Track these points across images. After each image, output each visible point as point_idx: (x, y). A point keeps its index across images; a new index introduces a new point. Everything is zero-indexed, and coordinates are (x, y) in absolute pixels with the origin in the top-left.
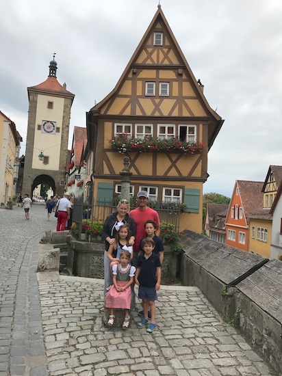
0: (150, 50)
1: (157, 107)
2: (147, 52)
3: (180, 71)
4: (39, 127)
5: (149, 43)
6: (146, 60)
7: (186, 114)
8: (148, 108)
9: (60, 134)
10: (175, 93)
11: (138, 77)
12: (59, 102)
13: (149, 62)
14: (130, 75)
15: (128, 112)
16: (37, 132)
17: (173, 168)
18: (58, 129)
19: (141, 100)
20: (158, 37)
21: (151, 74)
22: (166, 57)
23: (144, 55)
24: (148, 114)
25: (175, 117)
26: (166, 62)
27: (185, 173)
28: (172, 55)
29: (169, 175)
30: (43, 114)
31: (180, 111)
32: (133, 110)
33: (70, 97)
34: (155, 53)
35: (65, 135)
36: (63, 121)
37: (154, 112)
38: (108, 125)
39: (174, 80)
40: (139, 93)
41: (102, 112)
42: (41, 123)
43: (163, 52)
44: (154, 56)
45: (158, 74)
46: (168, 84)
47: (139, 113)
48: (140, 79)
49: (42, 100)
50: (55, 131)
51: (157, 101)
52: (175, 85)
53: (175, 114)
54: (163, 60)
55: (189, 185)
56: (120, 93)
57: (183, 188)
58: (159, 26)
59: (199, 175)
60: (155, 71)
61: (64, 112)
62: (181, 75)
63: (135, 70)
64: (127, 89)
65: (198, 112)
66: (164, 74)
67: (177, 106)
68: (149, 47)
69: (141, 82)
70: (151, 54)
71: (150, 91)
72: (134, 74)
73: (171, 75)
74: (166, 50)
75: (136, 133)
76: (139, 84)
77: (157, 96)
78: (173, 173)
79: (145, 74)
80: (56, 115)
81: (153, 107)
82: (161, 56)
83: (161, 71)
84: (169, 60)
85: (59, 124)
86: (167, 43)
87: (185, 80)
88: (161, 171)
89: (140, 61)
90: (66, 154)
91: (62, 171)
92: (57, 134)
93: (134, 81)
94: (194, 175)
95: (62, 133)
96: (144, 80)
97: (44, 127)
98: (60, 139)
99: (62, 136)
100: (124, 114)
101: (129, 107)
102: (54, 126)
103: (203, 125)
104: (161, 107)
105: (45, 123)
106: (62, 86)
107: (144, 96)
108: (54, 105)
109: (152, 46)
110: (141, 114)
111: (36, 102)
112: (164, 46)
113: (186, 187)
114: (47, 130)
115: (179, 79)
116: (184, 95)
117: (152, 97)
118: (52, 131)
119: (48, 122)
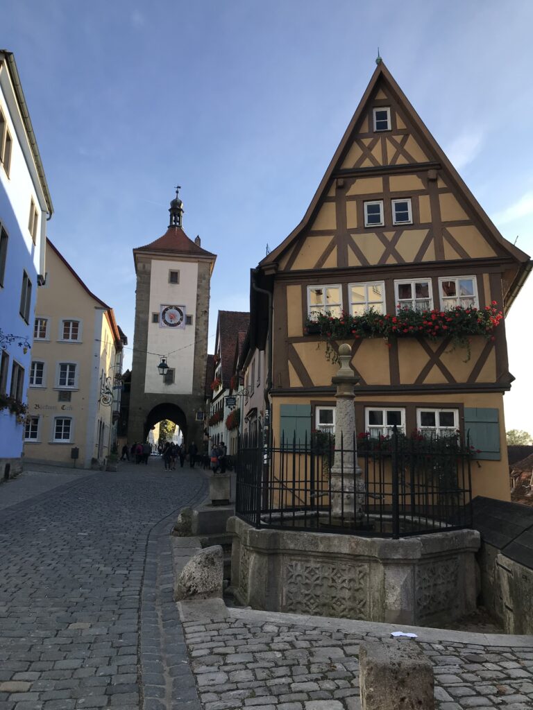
0: (367, 142)
1: (390, 247)
2: (362, 145)
3: (432, 174)
4: (156, 318)
5: (365, 129)
6: (361, 160)
7: (451, 255)
8: (372, 249)
9: (193, 327)
10: (426, 216)
11: (348, 194)
12: (189, 270)
13: (367, 164)
14: (332, 193)
15: (331, 262)
16: (152, 327)
17: (435, 367)
18: (189, 318)
19: (355, 237)
20: (382, 115)
21: (371, 185)
22: (400, 148)
23: (356, 152)
24: (373, 260)
25: (429, 264)
26: (401, 160)
27: (461, 374)
28: (412, 147)
29: (427, 381)
30: (161, 294)
31: (439, 249)
32: (342, 256)
34: (378, 147)
35: (202, 328)
36: (198, 305)
37: (385, 256)
38: (293, 291)
39: (422, 192)
40: (352, 223)
41: (283, 266)
42: (159, 310)
43: (394, 142)
44: (377, 152)
45: (386, 184)
46: (409, 202)
47: (353, 261)
48: (352, 198)
49: (160, 268)
50: (183, 323)
51: (389, 235)
52: (424, 201)
53: (429, 256)
54: (395, 158)
55: (472, 401)
56: (314, 228)
58: (381, 96)
59: (494, 379)
60: (380, 180)
61: (199, 286)
62: (435, 181)
63: (341, 182)
64: (328, 219)
65: (478, 250)
66: (399, 183)
67: (432, 243)
68: (365, 136)
69: (354, 203)
70: (370, 148)
72: (339, 188)
73: (413, 182)
74: (398, 138)
75: (351, 301)
76: (351, 207)
77: (389, 227)
78: (435, 377)
79: (362, 186)
80: (186, 295)
81: (382, 248)
82: (391, 150)
83: (392, 179)
84: (407, 155)
85: (191, 310)
86: (401, 125)
87: (443, 191)
88: (408, 375)
89: (350, 164)
90: (205, 363)
91: (199, 394)
92: (188, 327)
93: (340, 202)
94: (481, 379)
95: (196, 325)
96: (361, 199)
97: (164, 317)
98: (194, 336)
99: (197, 330)
100: (326, 266)
101: (334, 252)
102: (181, 314)
103: (490, 274)
104: (399, 247)
105: (166, 309)
106: (194, 241)
107: (362, 229)
108: (181, 277)
109: (371, 134)
110: (358, 264)
111: (149, 274)
112: (395, 131)
113: (465, 406)
114: (169, 321)
115: (431, 188)
116: (443, 219)
117: (379, 231)
118: (179, 323)
119: (171, 307)
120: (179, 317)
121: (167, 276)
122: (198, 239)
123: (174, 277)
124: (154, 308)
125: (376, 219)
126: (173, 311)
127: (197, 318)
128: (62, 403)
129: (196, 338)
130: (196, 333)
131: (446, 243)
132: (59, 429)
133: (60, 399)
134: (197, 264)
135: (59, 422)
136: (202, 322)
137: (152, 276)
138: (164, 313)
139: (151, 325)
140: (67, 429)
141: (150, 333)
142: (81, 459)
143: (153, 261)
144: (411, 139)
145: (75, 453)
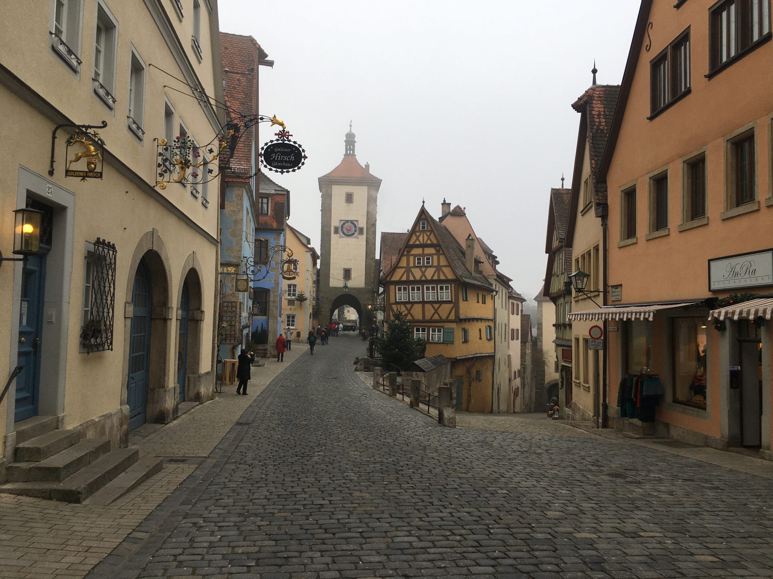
0: (418, 234)
1: (423, 274)
2: (416, 236)
3: (438, 248)
4: (336, 231)
5: (417, 229)
6: (416, 241)
7: (442, 277)
8: (417, 274)
9: (364, 236)
10: (435, 264)
11: (411, 253)
12: (361, 193)
13: (417, 243)
14: (405, 253)
15: (404, 278)
16: (335, 239)
17: (436, 314)
18: (361, 230)
19: (412, 270)
20: (423, 224)
21: (418, 251)
22: (429, 238)
23: (414, 238)
24: (418, 278)
25: (435, 280)
26: (429, 242)
27: (444, 317)
28: (432, 237)
29: (434, 318)
30: (339, 212)
31: (439, 275)
32: (408, 276)
33: (375, 184)
34: (421, 236)
35: (371, 237)
36: (368, 219)
37: (421, 277)
38: (392, 287)
39: (435, 254)
40: (411, 265)
41: (388, 279)
42: (338, 224)
43: (426, 234)
44: (421, 238)
45: (423, 251)
46: (431, 257)
47: (411, 278)
48: (412, 255)
49: (339, 192)
50: (356, 233)
51: (423, 269)
52: (435, 257)
53: (435, 278)
54: (427, 241)
55: (447, 325)
56: (399, 265)
57: (443, 327)
58: (423, 216)
59: (454, 318)
60: (421, 249)
61: (368, 205)
62: (439, 251)
63: (408, 250)
64: (403, 263)
65: (450, 276)
66: (428, 251)
67: (437, 273)
68: (417, 231)
70: (419, 237)
71: (418, 263)
72: (408, 252)
73: (432, 251)
74: (428, 233)
75: (410, 291)
76: (411, 258)
77: (424, 266)
78: (436, 317)
79: (415, 251)
80: (359, 212)
81: (421, 274)
82: (426, 238)
83: (425, 249)
84: (431, 241)
85: (363, 224)
86: (429, 228)
87: (442, 254)
88: (428, 316)
89: (411, 242)
90: (374, 264)
91: (370, 288)
92: (360, 236)
93: (408, 256)
94: (450, 318)
95: (367, 235)
96: (415, 256)
97: (342, 230)
98: (365, 243)
99: (367, 238)
100: (402, 279)
101: (405, 275)
102: (355, 227)
103: (455, 284)
104: (426, 274)
105: (344, 224)
106: (364, 167)
107: (415, 267)
108: (355, 198)
109: (419, 231)
110: (413, 279)
111: (331, 196)
112: (428, 231)
113: (446, 327)
114: (346, 233)
115: (438, 253)
116: (441, 264)
117: (420, 267)
118: (353, 234)
119: (347, 221)
120: (353, 229)
121: (344, 198)
122: (367, 166)
123: (349, 198)
124: (335, 223)
125: (419, 263)
126: (349, 224)
127: (367, 229)
128: (290, 307)
129: (366, 245)
130: (367, 241)
131: (441, 273)
132: (288, 321)
133: (289, 305)
134: (367, 187)
135: (288, 317)
136: (371, 232)
137: (333, 198)
138: (342, 227)
139: (333, 236)
140: (293, 321)
141: (332, 242)
142: (301, 338)
143: (333, 187)
144: (432, 234)
145: (298, 334)
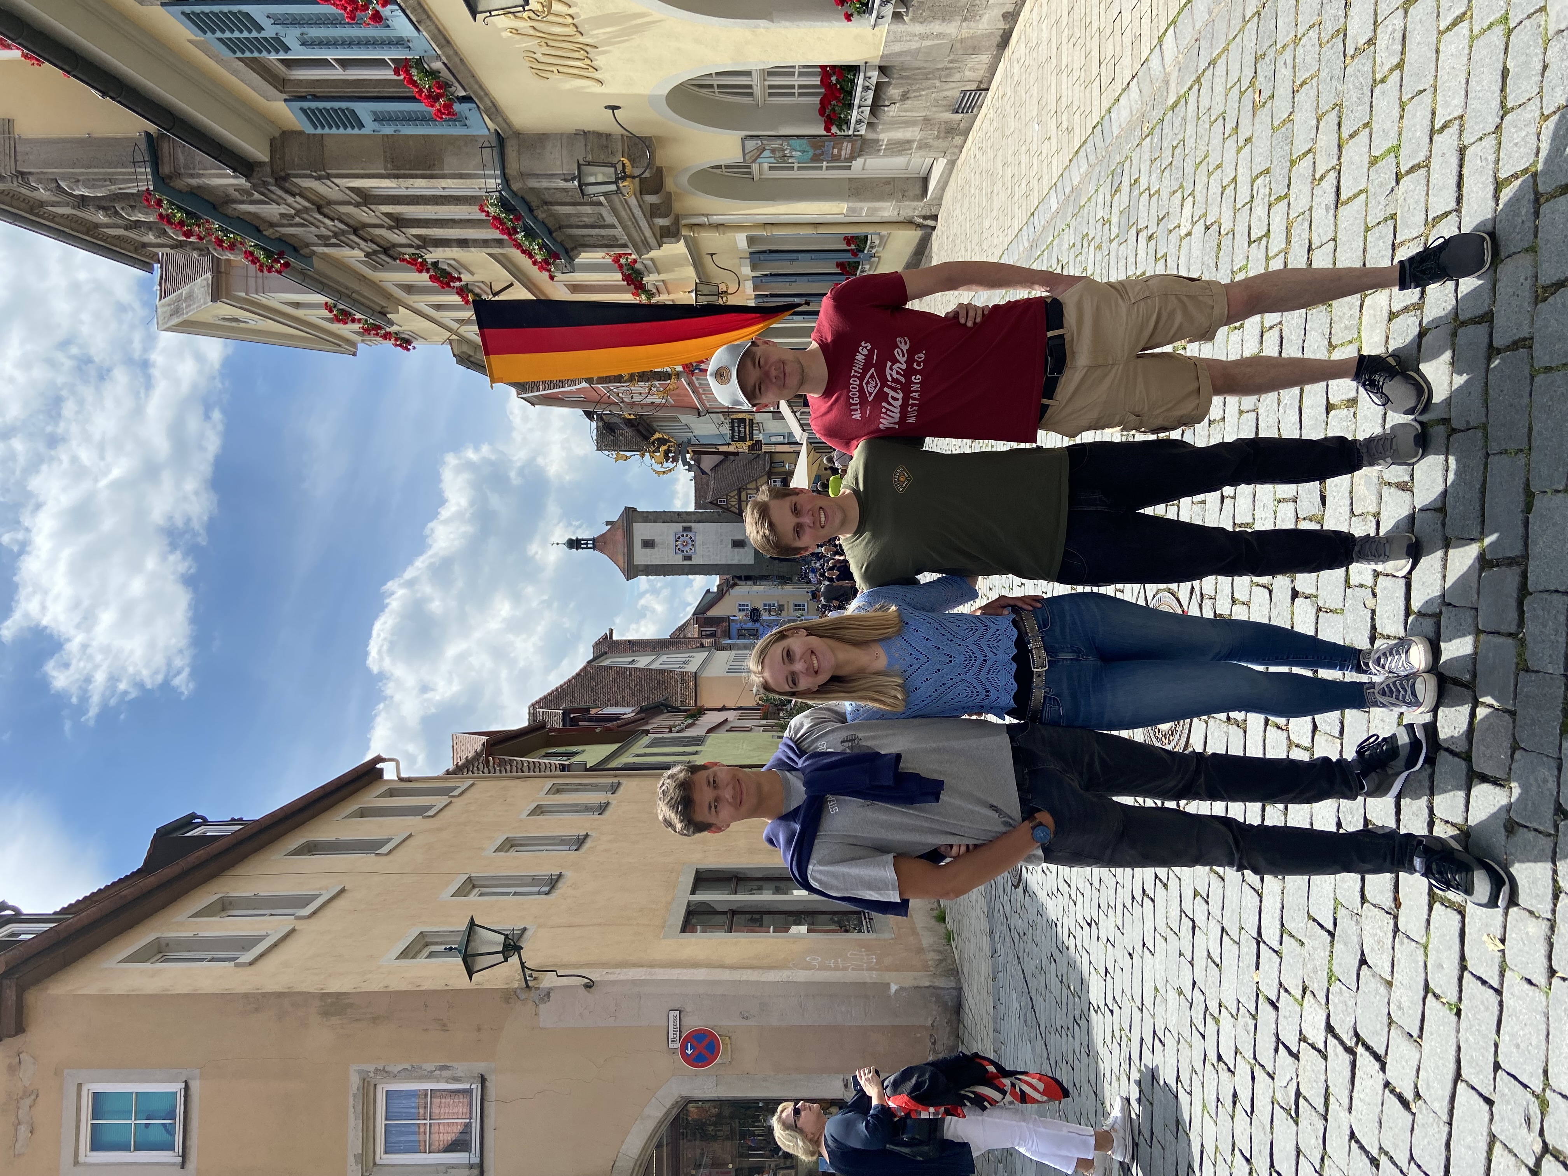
4: (689, 558)
9: (692, 525)
12: (641, 531)
16: (696, 560)
18: (686, 529)
30: (665, 555)
33: (630, 514)
35: (694, 517)
36: (672, 522)
42: (680, 557)
49: (642, 557)
50: (690, 534)
61: (655, 522)
80: (665, 533)
85: (679, 526)
92: (693, 530)
95: (693, 522)
97: (686, 551)
98: (701, 524)
99: (697, 522)
102: (682, 536)
105: (679, 549)
108: (648, 537)
111: (647, 565)
114: (689, 546)
118: (691, 538)
119: (676, 545)
120: (685, 538)
121: (648, 550)
122: (608, 523)
123: (648, 544)
124: (678, 560)
126: (680, 543)
127: (686, 522)
129: (703, 522)
134: (634, 523)
136: (688, 518)
137: (648, 562)
138: (682, 551)
141: (703, 561)
143: (635, 562)
